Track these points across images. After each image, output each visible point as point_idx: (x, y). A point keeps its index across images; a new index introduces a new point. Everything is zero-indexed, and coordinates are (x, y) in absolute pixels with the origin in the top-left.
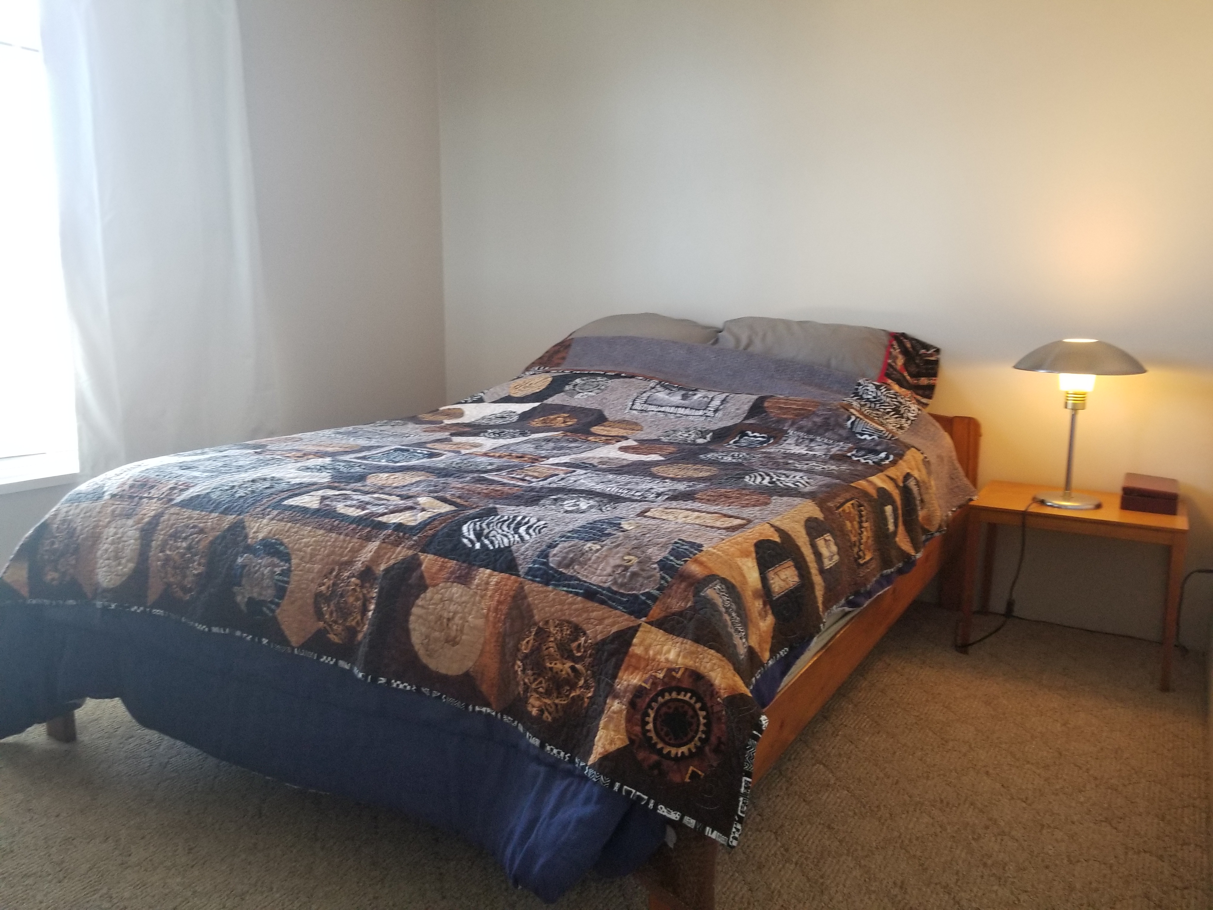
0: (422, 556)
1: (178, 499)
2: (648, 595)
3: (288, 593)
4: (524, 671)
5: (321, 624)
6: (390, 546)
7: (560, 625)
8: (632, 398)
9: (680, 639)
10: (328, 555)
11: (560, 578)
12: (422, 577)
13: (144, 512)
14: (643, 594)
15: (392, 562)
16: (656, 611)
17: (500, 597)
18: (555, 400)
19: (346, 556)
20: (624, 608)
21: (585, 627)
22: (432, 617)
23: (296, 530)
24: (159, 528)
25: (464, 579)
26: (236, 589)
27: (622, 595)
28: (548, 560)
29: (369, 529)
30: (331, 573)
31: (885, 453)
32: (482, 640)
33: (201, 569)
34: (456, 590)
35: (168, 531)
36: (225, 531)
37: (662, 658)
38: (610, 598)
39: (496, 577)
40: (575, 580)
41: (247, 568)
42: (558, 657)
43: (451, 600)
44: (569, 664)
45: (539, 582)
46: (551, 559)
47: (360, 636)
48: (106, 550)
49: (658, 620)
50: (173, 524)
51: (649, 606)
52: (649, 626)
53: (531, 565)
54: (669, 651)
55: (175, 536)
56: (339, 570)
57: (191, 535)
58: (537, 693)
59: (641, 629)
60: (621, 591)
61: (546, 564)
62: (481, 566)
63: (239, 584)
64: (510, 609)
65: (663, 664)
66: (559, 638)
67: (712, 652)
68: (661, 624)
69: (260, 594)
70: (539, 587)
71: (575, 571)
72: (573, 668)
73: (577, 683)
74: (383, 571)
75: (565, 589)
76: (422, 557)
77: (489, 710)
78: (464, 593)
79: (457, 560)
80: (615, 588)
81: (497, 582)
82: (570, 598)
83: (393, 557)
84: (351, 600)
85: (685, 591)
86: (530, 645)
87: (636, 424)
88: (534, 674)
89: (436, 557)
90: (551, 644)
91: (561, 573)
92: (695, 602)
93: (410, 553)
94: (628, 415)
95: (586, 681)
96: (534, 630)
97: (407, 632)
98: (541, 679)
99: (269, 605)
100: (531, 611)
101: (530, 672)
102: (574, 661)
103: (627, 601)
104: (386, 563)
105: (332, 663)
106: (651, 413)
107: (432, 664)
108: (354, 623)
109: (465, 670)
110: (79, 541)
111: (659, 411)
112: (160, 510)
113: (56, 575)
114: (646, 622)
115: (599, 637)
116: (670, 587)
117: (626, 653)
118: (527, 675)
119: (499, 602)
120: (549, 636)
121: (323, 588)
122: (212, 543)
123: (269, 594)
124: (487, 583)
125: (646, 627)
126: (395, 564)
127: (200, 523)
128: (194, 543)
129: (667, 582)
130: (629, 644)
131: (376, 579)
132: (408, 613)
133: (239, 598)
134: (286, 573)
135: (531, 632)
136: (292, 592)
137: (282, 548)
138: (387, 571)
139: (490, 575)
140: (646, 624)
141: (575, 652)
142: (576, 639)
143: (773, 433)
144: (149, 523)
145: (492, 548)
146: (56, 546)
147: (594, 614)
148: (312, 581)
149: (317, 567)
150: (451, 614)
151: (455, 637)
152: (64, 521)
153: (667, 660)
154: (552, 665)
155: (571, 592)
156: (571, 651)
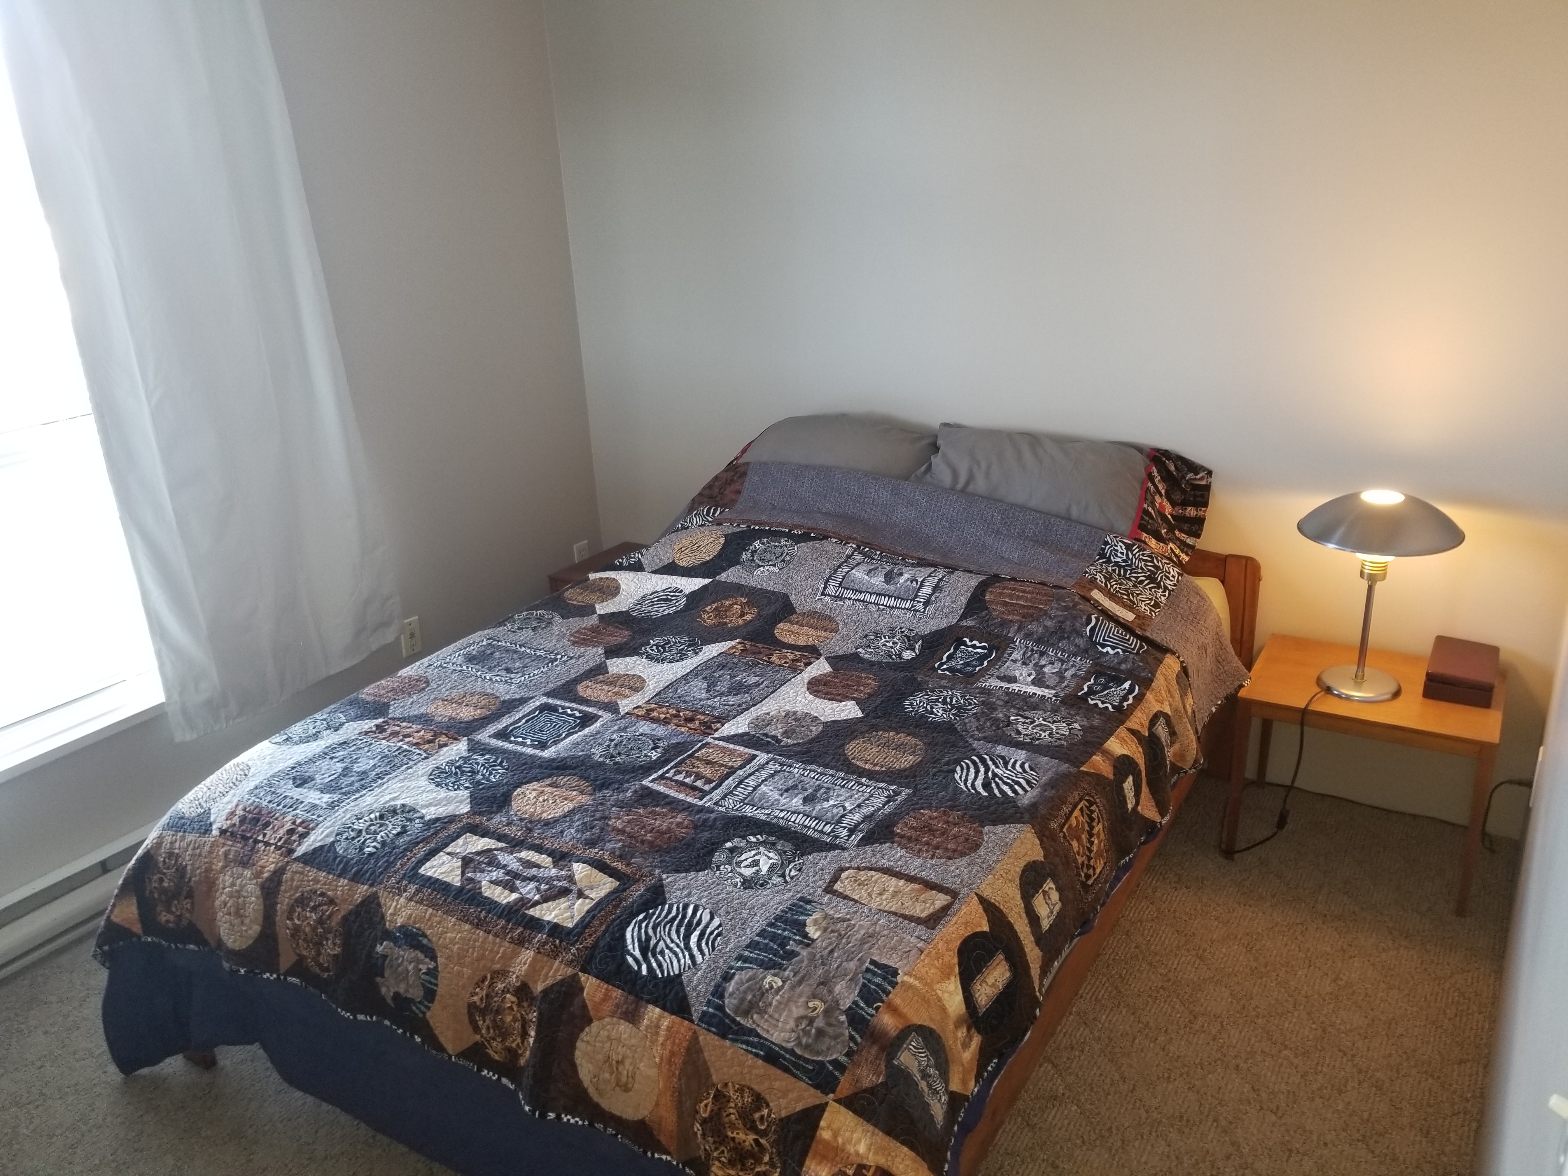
0: (583, 977)
1: (300, 851)
2: (835, 1063)
3: (437, 997)
4: (704, 1135)
5: (478, 1037)
6: (545, 959)
7: (741, 1090)
8: (825, 577)
9: (871, 1128)
10: (478, 960)
11: (738, 1030)
12: (584, 1006)
13: (261, 863)
14: (830, 1062)
15: (550, 982)
16: (845, 1086)
17: (673, 1047)
18: (730, 576)
19: (498, 962)
20: (810, 1079)
21: (767, 1097)
22: (600, 1057)
23: (438, 919)
24: (283, 888)
25: (632, 1017)
26: (379, 980)
27: (807, 1061)
28: (723, 1002)
29: (520, 930)
30: (483, 981)
31: (1129, 682)
32: (656, 1091)
33: (337, 950)
34: (624, 1028)
35: (294, 894)
36: (357, 906)
37: (851, 1149)
38: (795, 1065)
39: (667, 1020)
40: (755, 1037)
41: (389, 959)
42: (741, 1126)
43: (619, 1040)
44: (752, 1137)
45: (714, 1033)
46: (727, 1001)
47: (522, 1062)
48: (225, 904)
49: (847, 1097)
50: (298, 887)
51: (837, 1078)
52: (837, 1105)
53: (705, 1008)
54: (859, 1141)
55: (302, 902)
56: (492, 979)
57: (319, 905)
58: (720, 1162)
59: (828, 1109)
60: (807, 1056)
61: (721, 1008)
62: (648, 1002)
63: (383, 976)
64: (684, 1063)
65: (853, 1159)
66: (740, 1105)
67: (905, 1149)
68: (849, 1103)
69: (407, 991)
70: (715, 1040)
71: (754, 1022)
72: (756, 1141)
73: (762, 1159)
74: (542, 992)
75: (744, 1047)
76: (583, 979)
77: (669, 1158)
78: (633, 1034)
79: (623, 990)
80: (798, 1051)
81: (668, 1027)
82: (750, 1060)
83: (550, 974)
84: (509, 1019)
85: (876, 1059)
86: (709, 1109)
87: (830, 618)
88: (714, 1142)
89: (598, 981)
90: (732, 1111)
91: (739, 1024)
92: (888, 1076)
93: (570, 971)
94: (820, 604)
95: (771, 1158)
96: (712, 1093)
97: (574, 1066)
98: (723, 1148)
99: (419, 1005)
100: (708, 1069)
101: (710, 1139)
102: (757, 1134)
103: (813, 1070)
104: (544, 982)
105: (494, 1078)
106: (847, 602)
107: (605, 1104)
108: (514, 1045)
109: (640, 1117)
110: (192, 883)
111: (858, 600)
112: (280, 864)
113: (171, 918)
114: (835, 1101)
115: (784, 1114)
116: (859, 1051)
117: (812, 1137)
118: (708, 1141)
119: (673, 1054)
120: (729, 1101)
121: (476, 998)
122: (345, 919)
123: (417, 993)
124: (658, 1026)
125: (833, 1107)
126: (553, 985)
127: (329, 890)
128: (325, 917)
129: (856, 1043)
130: (816, 1127)
131: (533, 999)
132: (573, 1047)
133: (384, 990)
134: (433, 973)
135: (709, 1094)
136: (441, 996)
137: (425, 941)
138: (545, 992)
139: (660, 1017)
140: (834, 1103)
141: (758, 1123)
142: (759, 1109)
143: (995, 642)
144: (269, 879)
145: (660, 976)
146: (166, 884)
147: (777, 1085)
148: (464, 987)
149: (467, 972)
150: (620, 1057)
151: (626, 1084)
152: (170, 855)
153: (857, 1153)
154: (735, 1135)
155: (751, 1052)
156: (754, 1121)
